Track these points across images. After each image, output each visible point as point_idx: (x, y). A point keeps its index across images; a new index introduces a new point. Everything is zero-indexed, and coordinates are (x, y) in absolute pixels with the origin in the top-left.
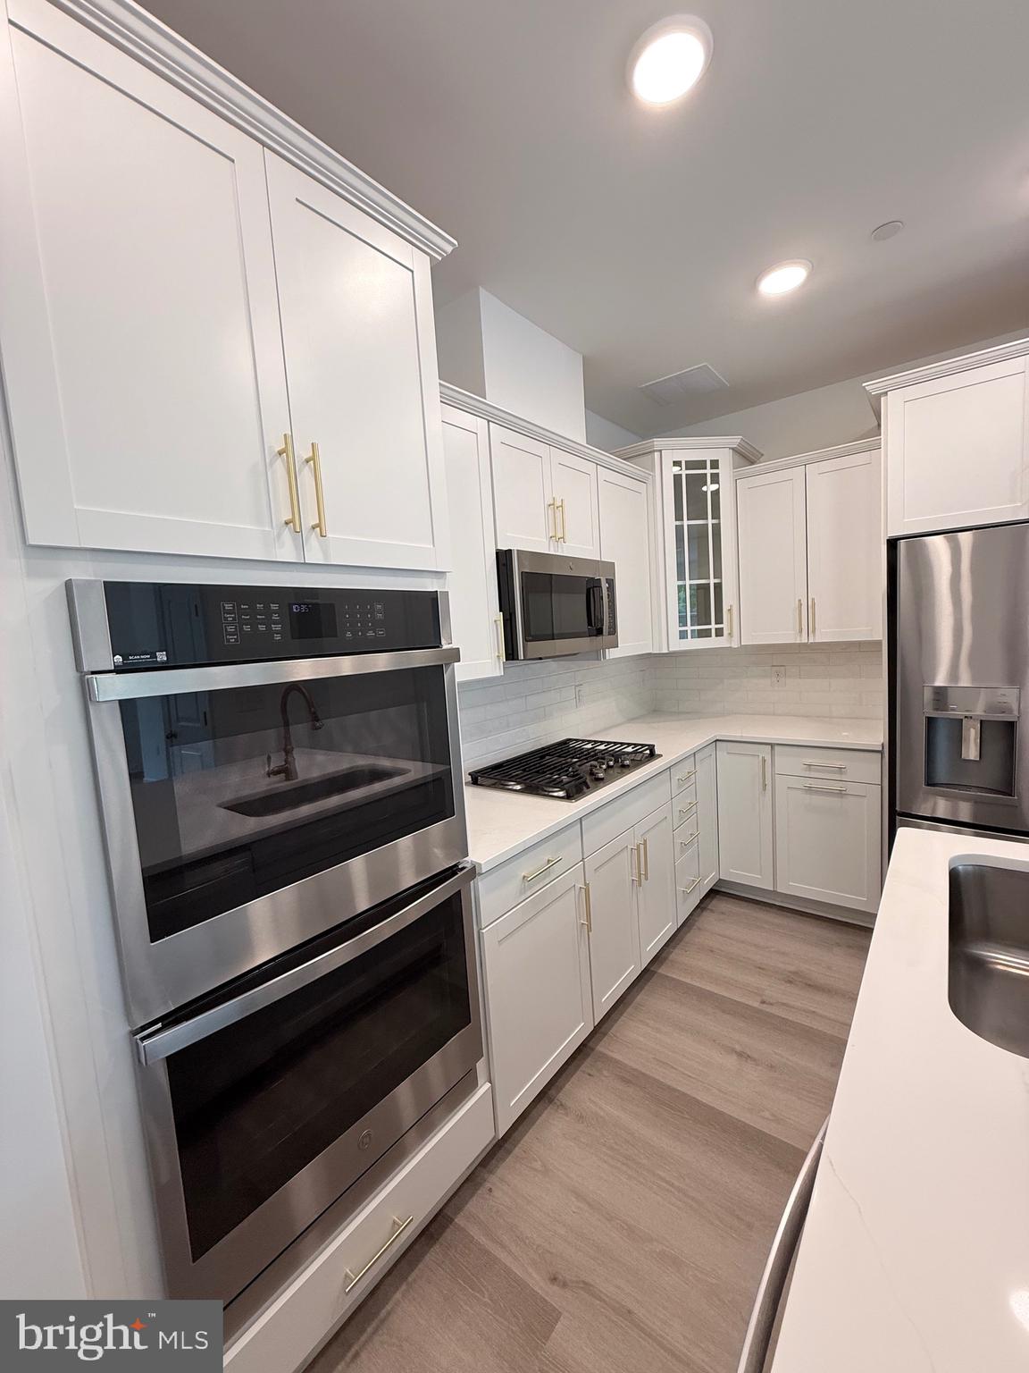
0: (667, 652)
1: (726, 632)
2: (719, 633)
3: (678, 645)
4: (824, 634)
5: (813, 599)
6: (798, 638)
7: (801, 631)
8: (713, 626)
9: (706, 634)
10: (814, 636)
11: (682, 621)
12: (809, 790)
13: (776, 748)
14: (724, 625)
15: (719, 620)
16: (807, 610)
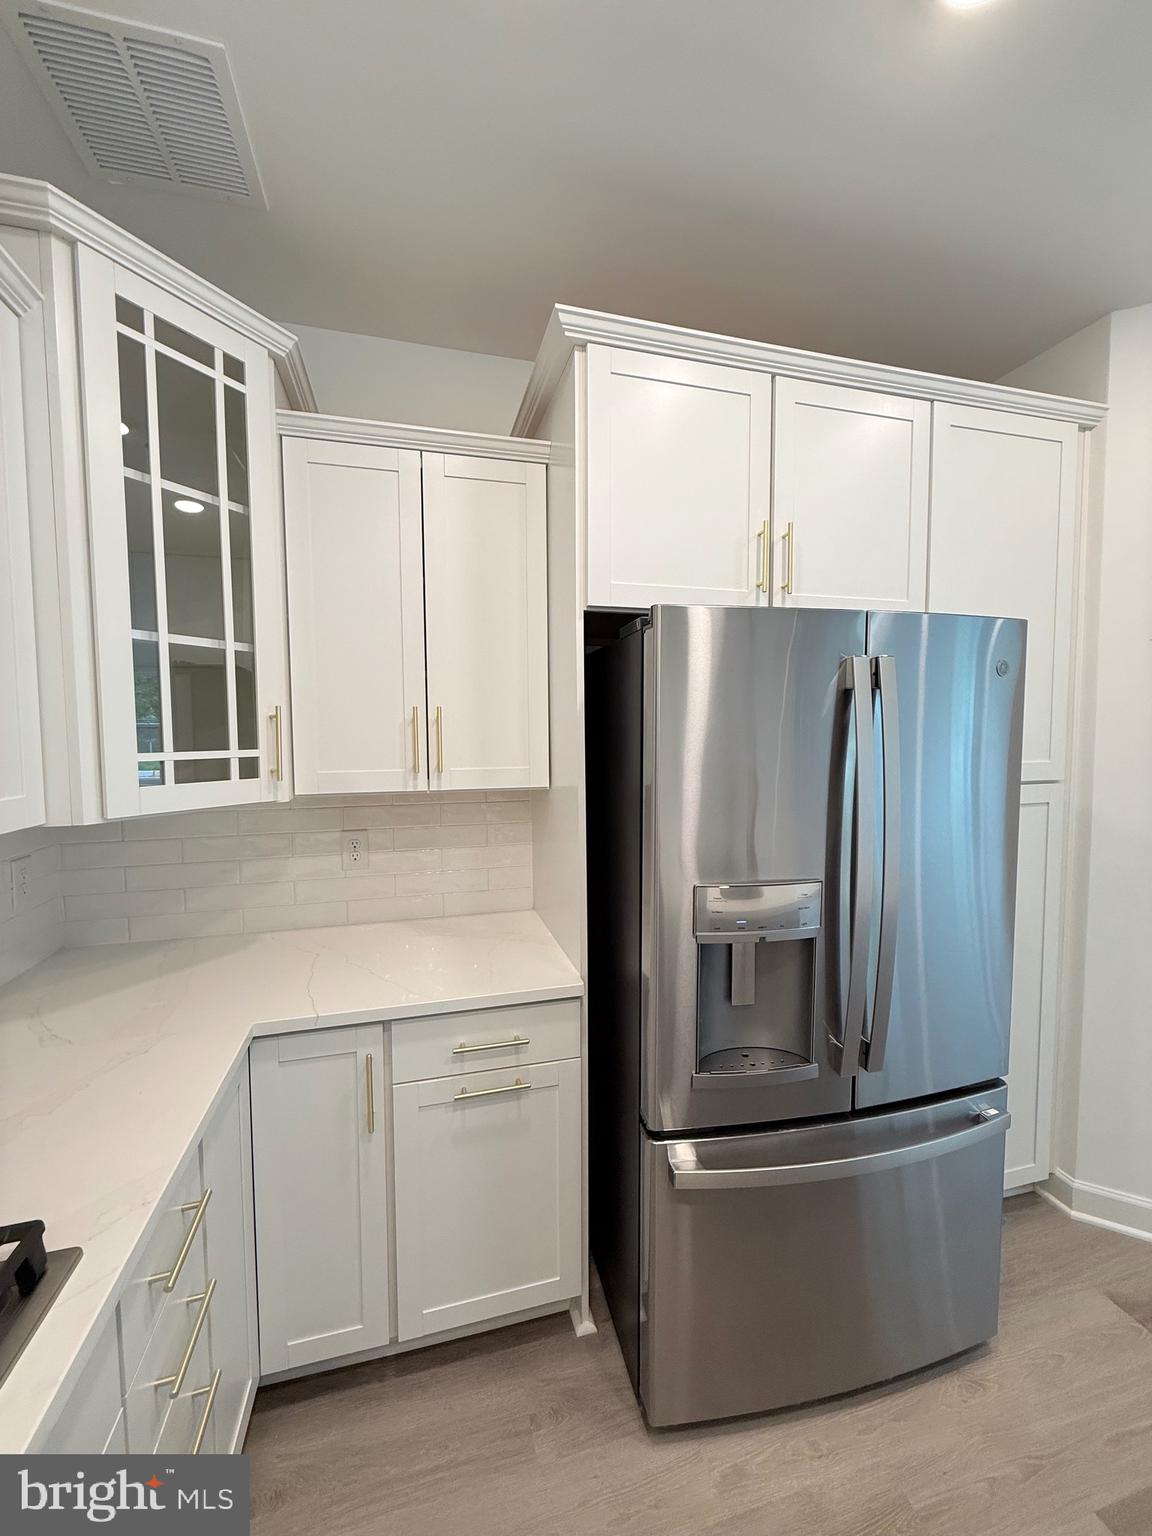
0: (100, 821)
1: (264, 768)
2: (249, 769)
3: (130, 800)
4: (458, 776)
5: (439, 710)
6: (411, 784)
7: (415, 769)
8: (234, 753)
9: (220, 771)
10: (439, 778)
11: (148, 738)
12: (462, 1102)
13: (394, 1028)
14: (262, 753)
15: (248, 739)
16: (426, 728)
